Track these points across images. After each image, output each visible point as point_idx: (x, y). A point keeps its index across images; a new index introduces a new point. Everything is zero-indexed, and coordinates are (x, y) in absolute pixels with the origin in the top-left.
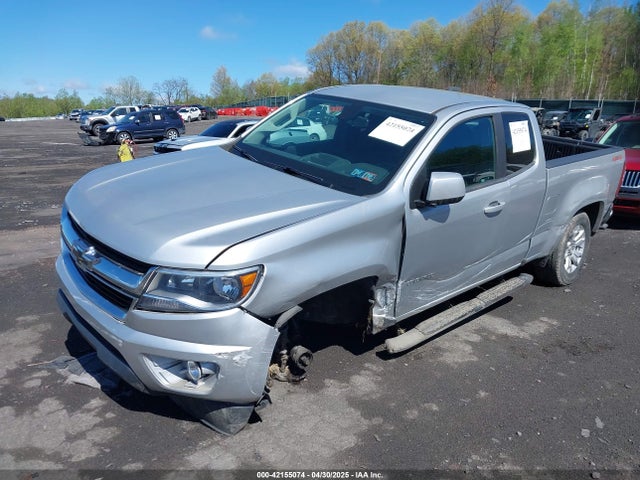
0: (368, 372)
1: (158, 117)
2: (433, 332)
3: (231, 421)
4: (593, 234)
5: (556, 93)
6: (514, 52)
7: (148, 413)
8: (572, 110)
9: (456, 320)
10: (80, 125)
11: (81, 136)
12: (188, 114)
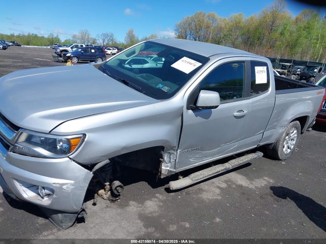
0: (156, 199)
1: (93, 51)
2: (198, 179)
3: (64, 221)
4: (302, 133)
5: (301, 57)
6: (282, 34)
7: (22, 211)
8: (307, 66)
9: (213, 174)
10: (55, 51)
11: (54, 57)
12: (111, 51)
